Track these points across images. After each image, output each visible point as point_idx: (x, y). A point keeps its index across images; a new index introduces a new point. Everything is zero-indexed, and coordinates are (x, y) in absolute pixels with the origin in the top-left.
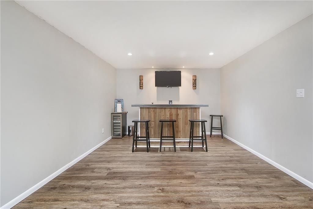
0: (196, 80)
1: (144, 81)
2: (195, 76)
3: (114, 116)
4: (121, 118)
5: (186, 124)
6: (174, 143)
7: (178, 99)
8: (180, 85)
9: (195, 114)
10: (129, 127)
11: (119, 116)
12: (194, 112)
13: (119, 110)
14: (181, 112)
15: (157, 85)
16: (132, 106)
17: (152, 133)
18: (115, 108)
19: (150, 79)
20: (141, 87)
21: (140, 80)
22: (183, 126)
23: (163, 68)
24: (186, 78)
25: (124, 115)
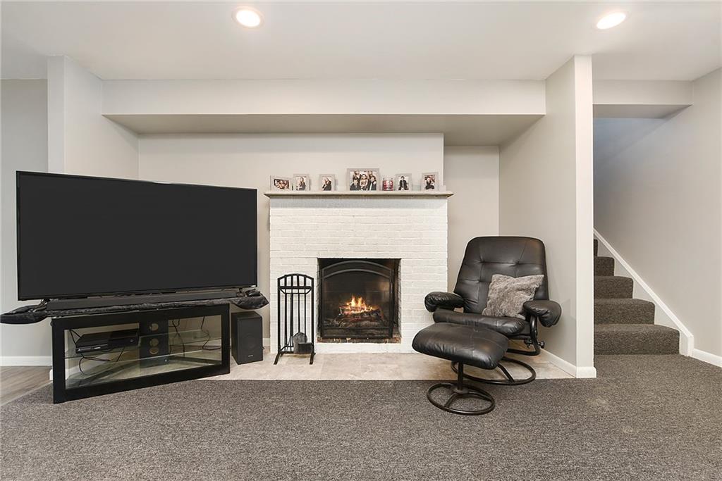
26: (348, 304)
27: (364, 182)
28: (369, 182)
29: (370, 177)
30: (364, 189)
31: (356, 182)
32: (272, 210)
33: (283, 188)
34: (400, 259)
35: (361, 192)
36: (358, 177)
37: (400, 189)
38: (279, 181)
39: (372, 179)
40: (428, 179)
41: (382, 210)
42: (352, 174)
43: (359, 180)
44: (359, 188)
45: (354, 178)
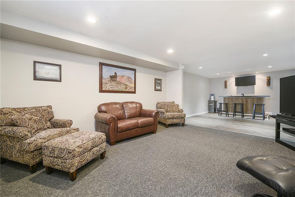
0: (270, 80)
1: (228, 84)
2: (269, 77)
3: (209, 102)
4: (213, 103)
8: (255, 84)
9: (260, 101)
10: (218, 108)
11: (213, 102)
12: (259, 100)
13: (212, 99)
14: (250, 100)
15: (237, 85)
16: (219, 97)
17: (230, 110)
18: (210, 98)
19: (232, 82)
20: (226, 87)
22: (251, 107)
23: (242, 75)
24: (260, 79)
25: (215, 102)
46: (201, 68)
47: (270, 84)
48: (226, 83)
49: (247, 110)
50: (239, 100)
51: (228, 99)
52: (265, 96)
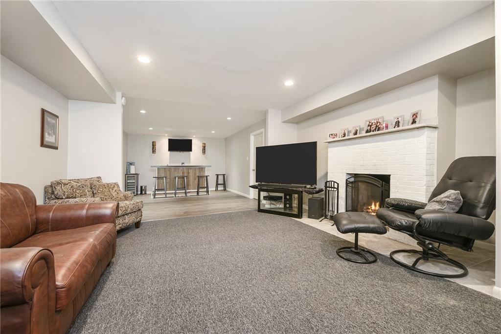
0: (205, 147)
1: (157, 147)
2: (205, 144)
3: (128, 177)
4: (136, 178)
5: (195, 179)
6: (186, 193)
7: (190, 162)
8: (191, 151)
9: (202, 172)
11: (133, 177)
12: (201, 170)
13: (133, 171)
14: (191, 171)
15: (170, 150)
16: (152, 167)
18: (128, 170)
19: (164, 144)
20: (154, 151)
21: (153, 145)
22: (193, 181)
24: (196, 145)
26: (369, 207)
27: (374, 126)
28: (377, 126)
29: (377, 123)
30: (373, 131)
31: (369, 127)
32: (329, 149)
33: (334, 138)
34: (390, 175)
35: (372, 133)
36: (371, 124)
37: (395, 127)
38: (332, 135)
39: (378, 124)
40: (414, 116)
41: (379, 143)
42: (368, 123)
43: (371, 126)
44: (370, 131)
45: (368, 126)
46: (143, 112)
47: (205, 152)
48: (154, 144)
49: (188, 185)
50: (179, 172)
51: (163, 171)
52: (206, 166)
